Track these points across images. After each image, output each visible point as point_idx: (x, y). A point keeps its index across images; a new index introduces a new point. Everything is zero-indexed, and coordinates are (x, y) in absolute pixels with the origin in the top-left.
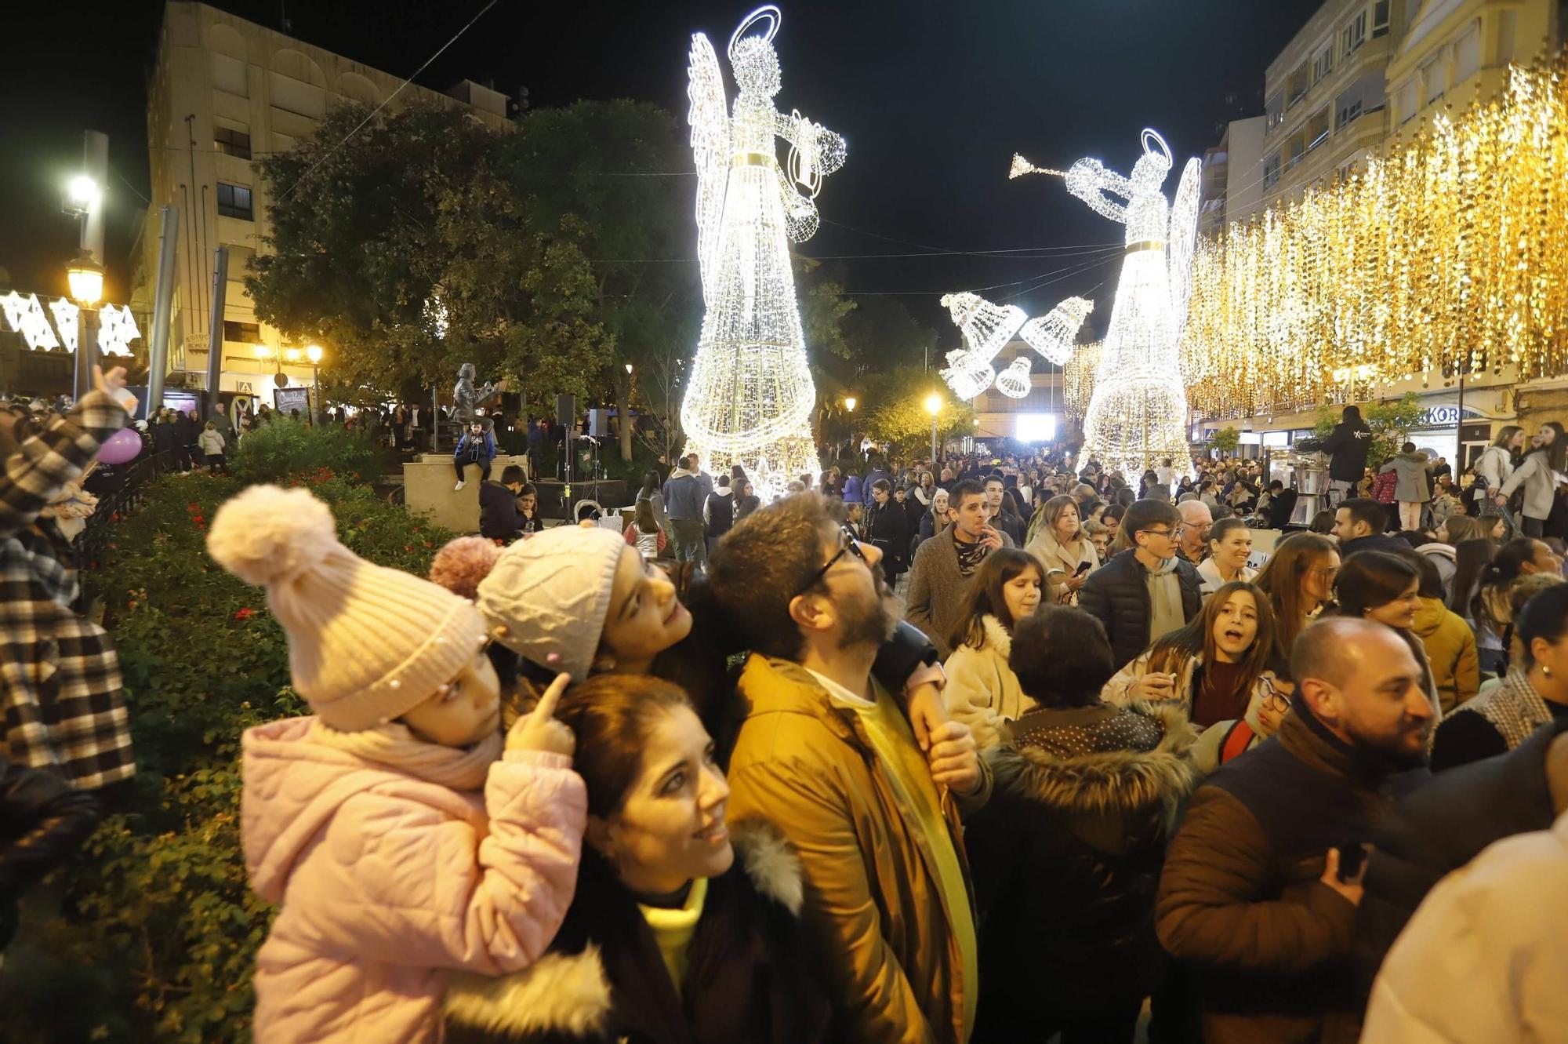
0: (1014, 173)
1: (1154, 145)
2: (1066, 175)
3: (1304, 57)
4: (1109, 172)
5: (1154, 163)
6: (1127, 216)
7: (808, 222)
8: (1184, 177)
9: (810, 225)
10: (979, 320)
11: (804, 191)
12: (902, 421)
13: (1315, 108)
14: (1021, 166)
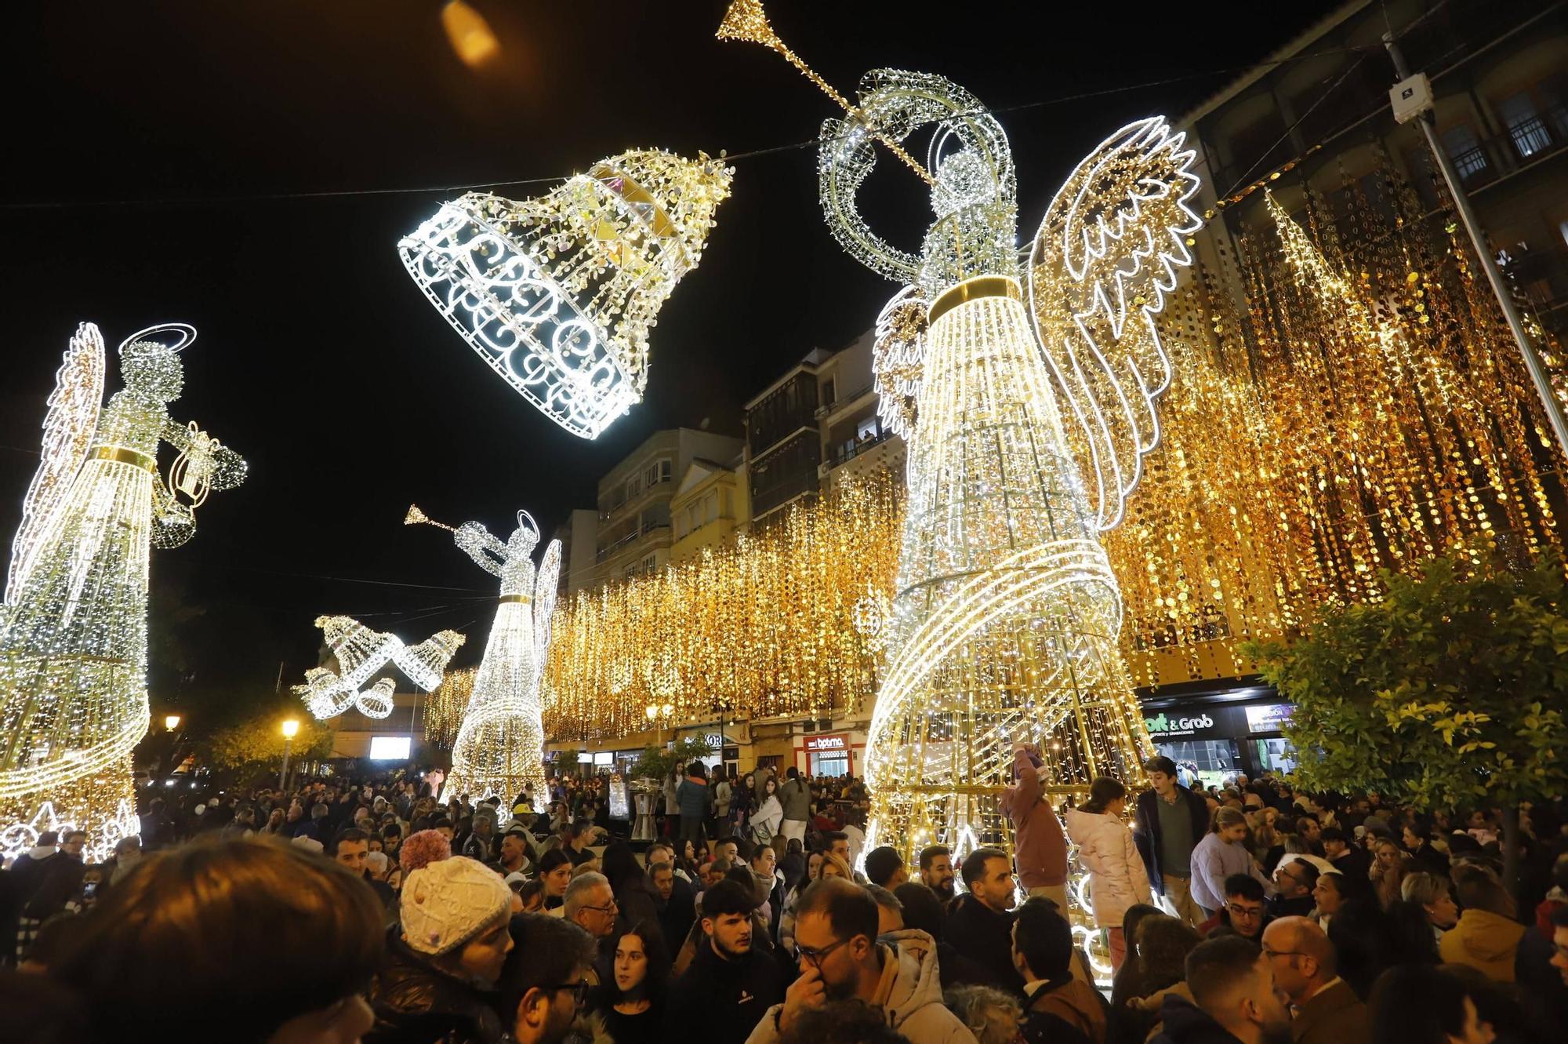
0: (409, 521)
1: (527, 523)
2: (456, 531)
3: (623, 480)
4: (491, 536)
5: (526, 536)
6: (503, 571)
7: (180, 530)
8: (549, 551)
9: (182, 533)
10: (355, 644)
11: (183, 498)
12: (244, 746)
13: (629, 515)
14: (416, 516)
